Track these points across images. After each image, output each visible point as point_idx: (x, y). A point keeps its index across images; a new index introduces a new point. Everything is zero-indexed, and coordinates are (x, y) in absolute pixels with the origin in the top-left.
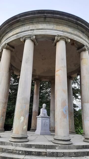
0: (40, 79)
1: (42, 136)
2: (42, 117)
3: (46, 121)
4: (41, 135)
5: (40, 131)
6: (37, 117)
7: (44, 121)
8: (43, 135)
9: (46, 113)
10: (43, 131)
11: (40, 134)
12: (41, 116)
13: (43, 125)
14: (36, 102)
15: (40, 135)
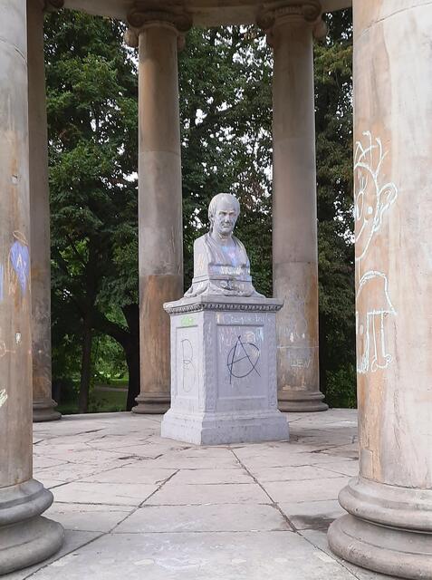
0: (178, 9)
1: (222, 457)
2: (207, 307)
3: (249, 335)
4: (211, 443)
5: (199, 416)
6: (168, 306)
7: (226, 339)
8: (227, 443)
9: (239, 271)
10: (223, 416)
11: (198, 441)
12: (198, 300)
13: (224, 368)
14: (161, 207)
15: (201, 452)
